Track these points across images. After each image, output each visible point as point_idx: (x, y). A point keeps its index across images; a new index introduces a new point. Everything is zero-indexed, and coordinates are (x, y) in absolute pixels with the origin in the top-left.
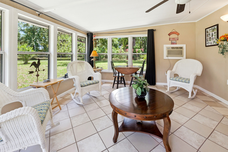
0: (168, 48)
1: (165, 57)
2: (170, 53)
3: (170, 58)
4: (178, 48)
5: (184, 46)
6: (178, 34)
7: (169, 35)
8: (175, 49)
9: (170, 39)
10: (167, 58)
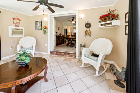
0: (12, 29)
1: (10, 36)
2: (13, 32)
3: (14, 36)
4: (20, 29)
5: (23, 29)
6: (20, 20)
7: (13, 19)
8: (18, 30)
9: (14, 22)
10: (11, 36)
